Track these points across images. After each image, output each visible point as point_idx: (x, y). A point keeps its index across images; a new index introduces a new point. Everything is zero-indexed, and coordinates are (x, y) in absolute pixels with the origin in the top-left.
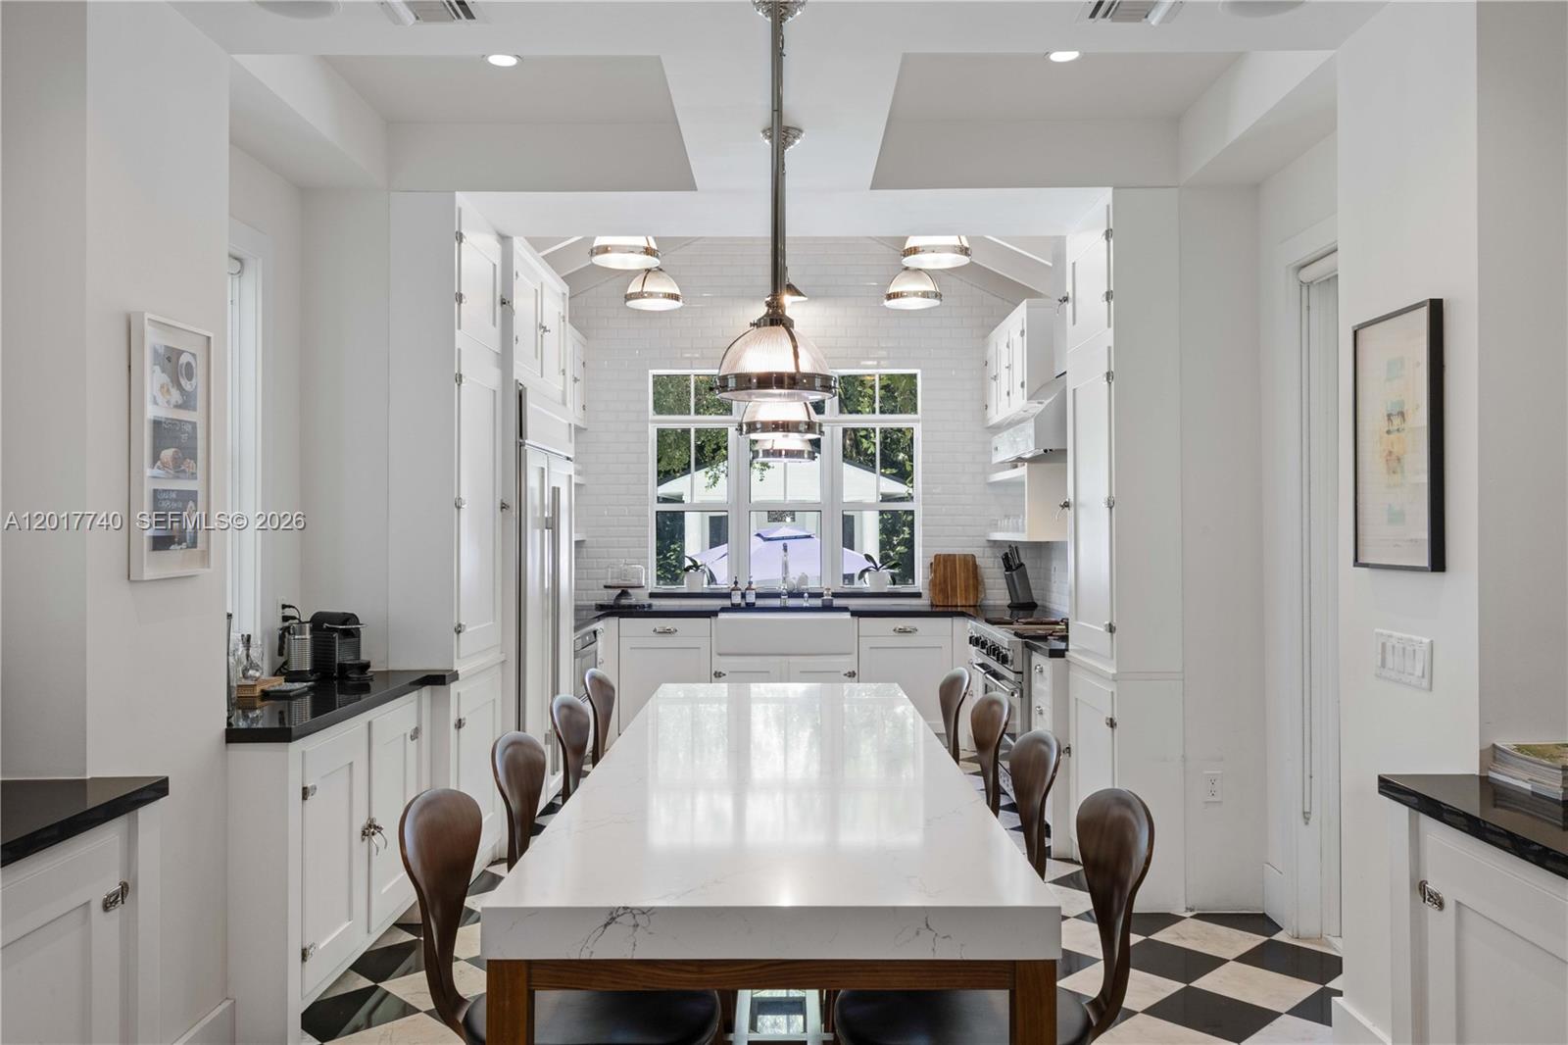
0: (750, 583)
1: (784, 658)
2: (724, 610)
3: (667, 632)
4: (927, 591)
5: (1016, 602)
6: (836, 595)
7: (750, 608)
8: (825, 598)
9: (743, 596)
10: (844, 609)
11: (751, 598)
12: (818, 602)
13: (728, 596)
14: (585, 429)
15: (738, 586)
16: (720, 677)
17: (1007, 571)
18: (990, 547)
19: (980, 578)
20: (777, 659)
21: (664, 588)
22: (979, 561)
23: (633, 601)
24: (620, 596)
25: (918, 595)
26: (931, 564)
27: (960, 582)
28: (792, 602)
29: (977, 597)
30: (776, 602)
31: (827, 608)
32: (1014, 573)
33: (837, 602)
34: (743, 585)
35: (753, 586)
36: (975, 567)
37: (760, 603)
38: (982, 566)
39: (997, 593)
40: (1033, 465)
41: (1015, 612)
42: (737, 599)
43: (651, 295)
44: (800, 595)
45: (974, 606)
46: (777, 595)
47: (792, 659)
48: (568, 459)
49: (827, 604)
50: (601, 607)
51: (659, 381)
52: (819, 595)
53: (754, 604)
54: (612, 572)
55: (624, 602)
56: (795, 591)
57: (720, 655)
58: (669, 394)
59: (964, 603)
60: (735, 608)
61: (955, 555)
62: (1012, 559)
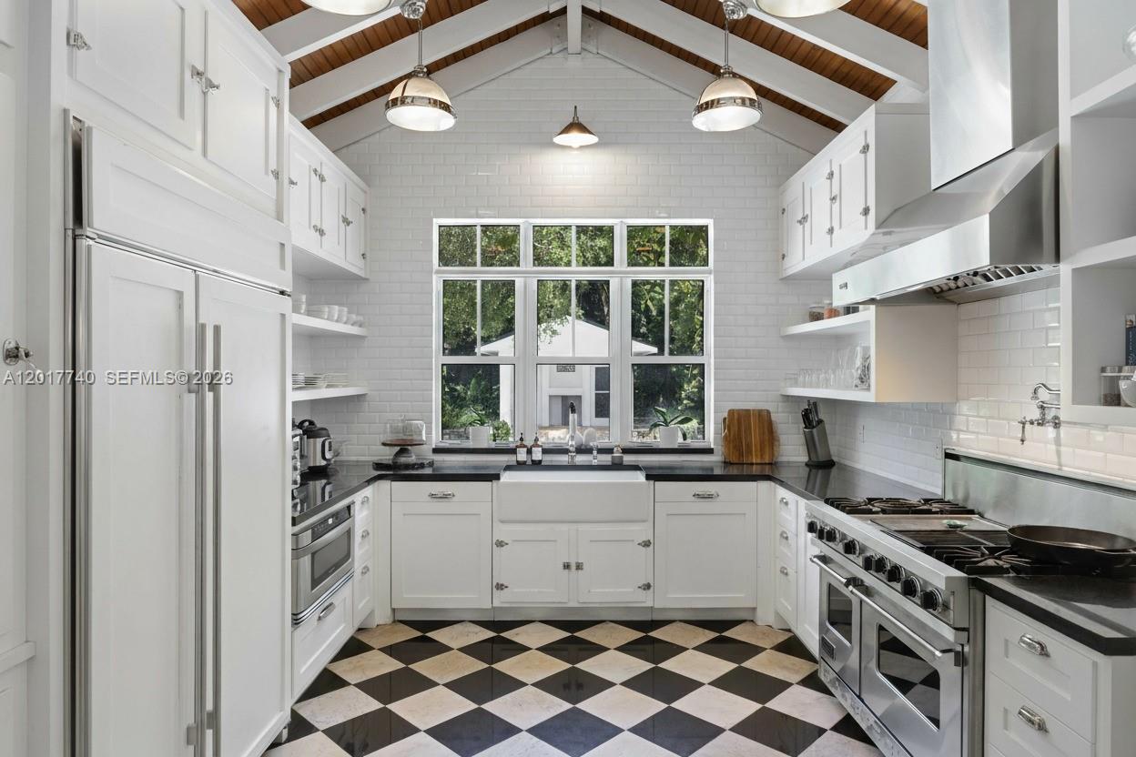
0: (536, 440)
1: (574, 526)
2: (508, 468)
3: (445, 497)
4: (720, 447)
5: (814, 459)
6: (626, 451)
7: (537, 465)
8: (615, 455)
9: (529, 452)
10: (635, 468)
11: (537, 455)
12: (606, 459)
13: (513, 451)
14: (367, 279)
15: (524, 442)
16: (502, 546)
17: (806, 428)
18: (784, 402)
19: (775, 435)
20: (564, 527)
21: (447, 443)
22: (774, 417)
23: (412, 459)
24: (398, 454)
25: (709, 451)
26: (725, 419)
27: (755, 439)
28: (581, 459)
29: (772, 455)
30: (564, 459)
31: (617, 466)
32: (815, 430)
33: (628, 459)
34: (529, 442)
35: (539, 443)
36: (770, 423)
37: (549, 459)
38: (778, 421)
39: (792, 449)
40: (883, 309)
41: (813, 470)
42: (522, 455)
43: (414, 100)
44: (588, 451)
45: (770, 464)
46: (566, 451)
47: (582, 527)
48: (282, 293)
49: (617, 461)
50: (378, 466)
51: (446, 233)
52: (609, 451)
53: (540, 461)
54: (391, 426)
55: (403, 460)
56: (583, 447)
57: (502, 522)
58: (456, 246)
59: (759, 461)
60: (520, 466)
61: (748, 410)
62: (811, 415)
